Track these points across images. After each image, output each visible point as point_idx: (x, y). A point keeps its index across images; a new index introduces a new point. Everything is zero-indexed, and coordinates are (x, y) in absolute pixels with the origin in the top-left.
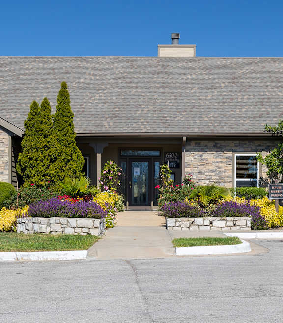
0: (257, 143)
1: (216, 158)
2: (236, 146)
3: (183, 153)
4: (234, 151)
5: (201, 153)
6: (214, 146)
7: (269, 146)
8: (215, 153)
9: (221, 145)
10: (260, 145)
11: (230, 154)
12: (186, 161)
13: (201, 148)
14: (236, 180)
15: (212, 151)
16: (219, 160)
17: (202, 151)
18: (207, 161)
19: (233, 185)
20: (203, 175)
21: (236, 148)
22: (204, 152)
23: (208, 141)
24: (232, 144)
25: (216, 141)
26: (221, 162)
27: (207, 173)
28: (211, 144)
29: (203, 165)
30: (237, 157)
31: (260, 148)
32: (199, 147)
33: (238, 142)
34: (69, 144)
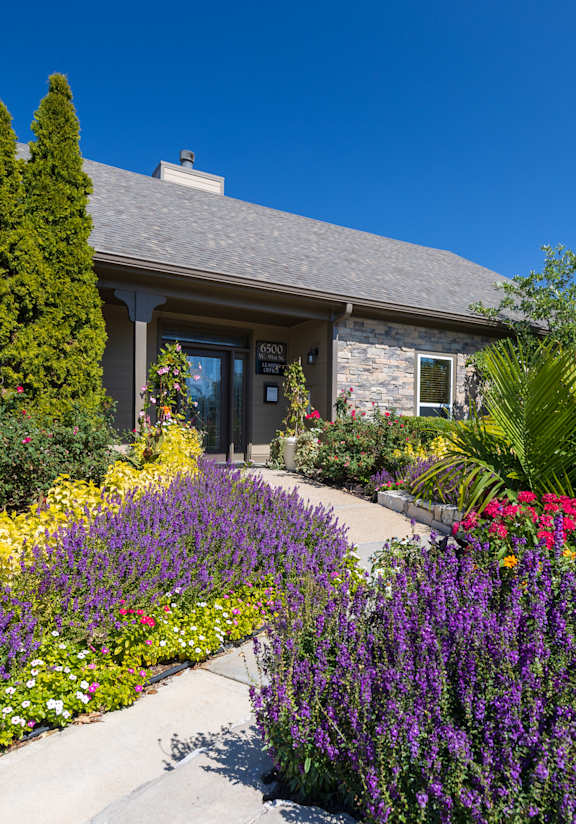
0: (451, 335)
1: (389, 358)
2: (420, 337)
3: (334, 341)
4: (418, 349)
5: (364, 346)
6: (387, 333)
7: (466, 344)
8: (386, 347)
9: (397, 334)
10: (454, 341)
11: (410, 353)
12: (339, 360)
13: (365, 335)
14: (420, 404)
15: (382, 343)
16: (393, 362)
17: (366, 341)
18: (375, 363)
19: (415, 412)
20: (367, 393)
21: (419, 341)
22: (368, 343)
23: (375, 322)
24: (414, 332)
25: (390, 324)
26: (397, 367)
27: (374, 389)
28: (381, 328)
29: (368, 370)
30: (422, 358)
31: (455, 346)
32: (363, 331)
33: (423, 330)
34: (80, 272)
